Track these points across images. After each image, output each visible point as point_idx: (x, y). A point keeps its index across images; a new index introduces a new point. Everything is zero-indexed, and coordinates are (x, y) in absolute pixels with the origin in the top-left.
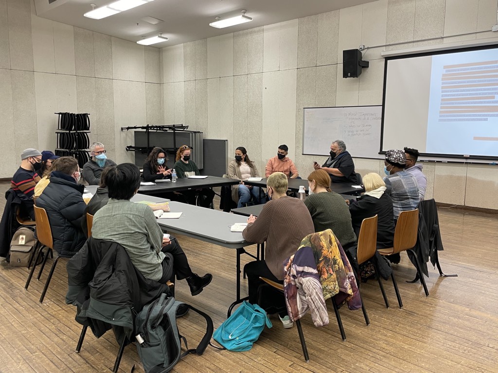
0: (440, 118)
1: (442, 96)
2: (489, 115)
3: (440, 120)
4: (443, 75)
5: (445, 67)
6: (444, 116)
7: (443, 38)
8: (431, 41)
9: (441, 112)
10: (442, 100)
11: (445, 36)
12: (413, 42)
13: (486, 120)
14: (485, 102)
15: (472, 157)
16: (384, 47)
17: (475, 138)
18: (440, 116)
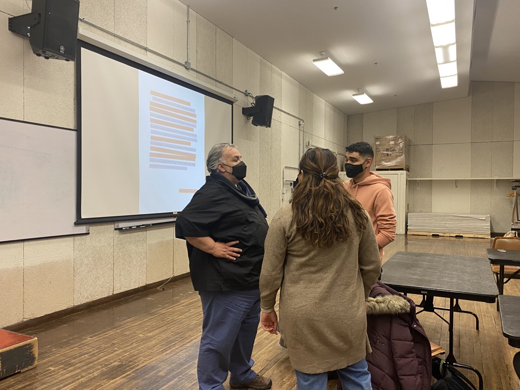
3: (151, 166)
4: (151, 103)
6: (153, 161)
7: (146, 49)
8: (135, 48)
9: (151, 155)
11: (148, 47)
12: (115, 36)
13: (186, 169)
14: (185, 148)
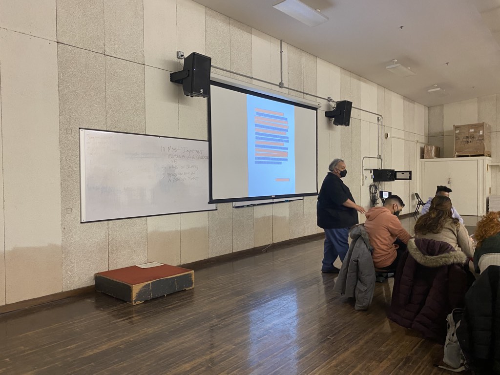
0: (256, 160)
3: (256, 163)
7: (251, 79)
8: (244, 79)
11: (253, 77)
12: (231, 73)
13: (280, 163)
15: (277, 197)
17: (277, 180)
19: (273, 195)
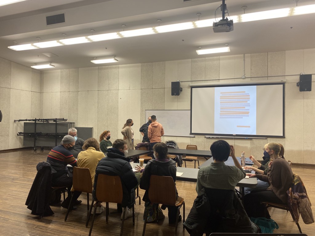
1: (221, 106)
2: (243, 116)
3: (220, 118)
4: (221, 97)
5: (221, 93)
6: (222, 116)
7: (219, 80)
8: (214, 81)
9: (220, 114)
10: (221, 108)
11: (220, 79)
12: (205, 80)
13: (242, 118)
14: (241, 110)
15: (237, 135)
16: (190, 82)
17: (238, 126)
18: (221, 116)
19: (234, 133)
